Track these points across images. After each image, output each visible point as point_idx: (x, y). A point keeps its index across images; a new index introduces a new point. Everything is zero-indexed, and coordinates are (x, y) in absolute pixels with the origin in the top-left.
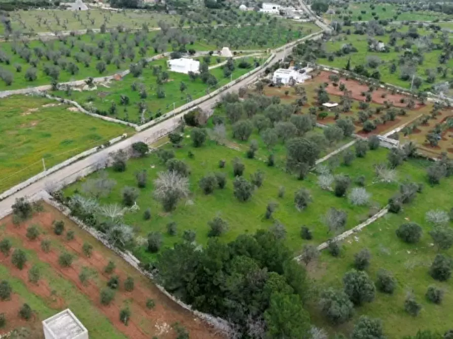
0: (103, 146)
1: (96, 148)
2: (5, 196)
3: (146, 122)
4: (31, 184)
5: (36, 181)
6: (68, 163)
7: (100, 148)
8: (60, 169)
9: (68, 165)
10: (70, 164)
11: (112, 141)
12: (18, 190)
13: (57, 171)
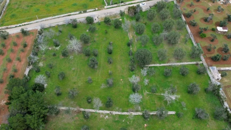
0: (82, 12)
1: (79, 12)
2: (31, 23)
3: (112, 4)
4: (43, 21)
5: (46, 20)
6: (63, 16)
7: (81, 13)
8: (58, 18)
9: (62, 17)
10: (64, 16)
11: (88, 11)
12: (37, 22)
13: (56, 18)
